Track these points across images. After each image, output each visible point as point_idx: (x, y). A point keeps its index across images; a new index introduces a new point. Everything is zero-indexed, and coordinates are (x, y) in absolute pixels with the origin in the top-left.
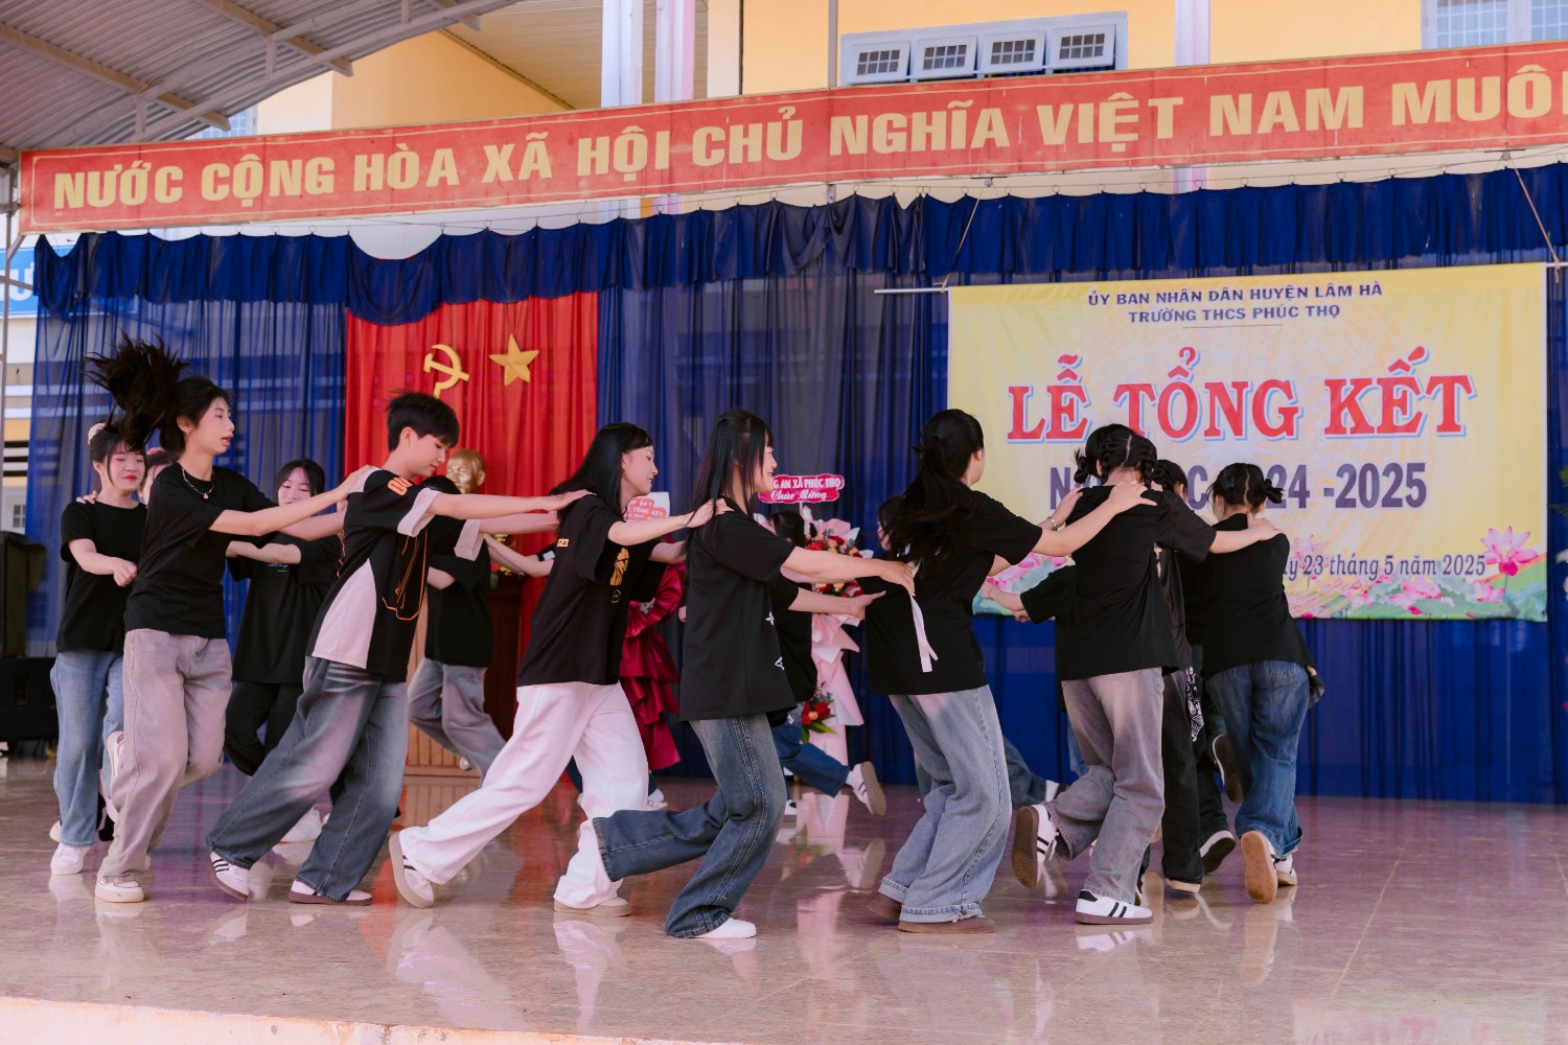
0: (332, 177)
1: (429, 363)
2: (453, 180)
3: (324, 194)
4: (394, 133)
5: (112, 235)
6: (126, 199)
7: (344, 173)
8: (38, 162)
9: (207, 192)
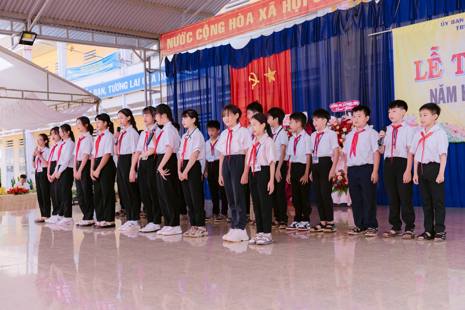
0: (224, 27)
1: (250, 79)
2: (252, 22)
3: (223, 33)
4: (237, 11)
5: (180, 53)
6: (182, 44)
7: (227, 25)
8: (164, 36)
9: (198, 38)
